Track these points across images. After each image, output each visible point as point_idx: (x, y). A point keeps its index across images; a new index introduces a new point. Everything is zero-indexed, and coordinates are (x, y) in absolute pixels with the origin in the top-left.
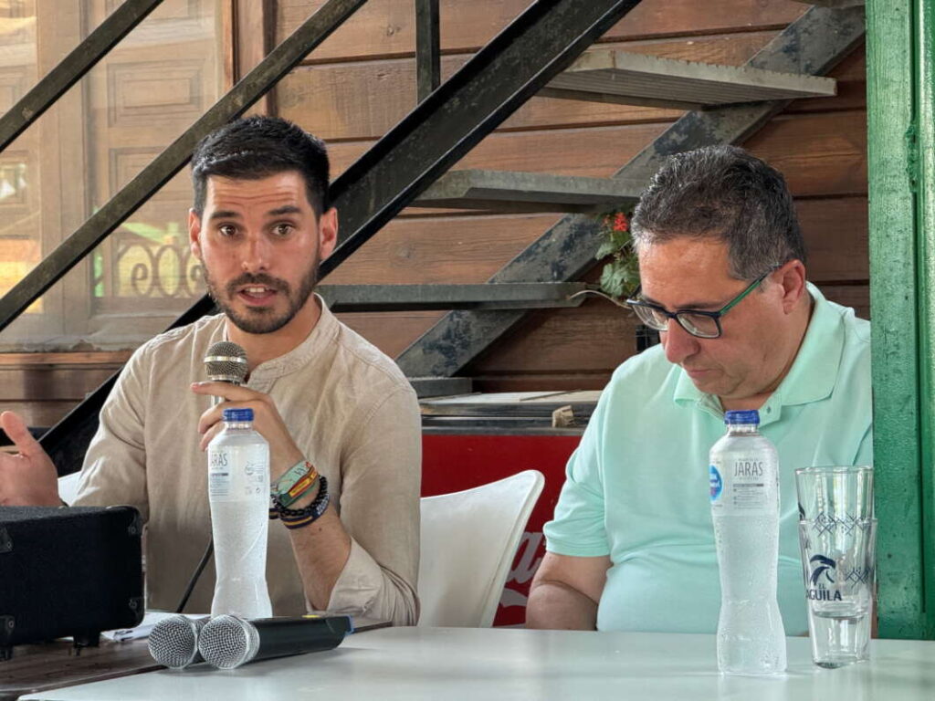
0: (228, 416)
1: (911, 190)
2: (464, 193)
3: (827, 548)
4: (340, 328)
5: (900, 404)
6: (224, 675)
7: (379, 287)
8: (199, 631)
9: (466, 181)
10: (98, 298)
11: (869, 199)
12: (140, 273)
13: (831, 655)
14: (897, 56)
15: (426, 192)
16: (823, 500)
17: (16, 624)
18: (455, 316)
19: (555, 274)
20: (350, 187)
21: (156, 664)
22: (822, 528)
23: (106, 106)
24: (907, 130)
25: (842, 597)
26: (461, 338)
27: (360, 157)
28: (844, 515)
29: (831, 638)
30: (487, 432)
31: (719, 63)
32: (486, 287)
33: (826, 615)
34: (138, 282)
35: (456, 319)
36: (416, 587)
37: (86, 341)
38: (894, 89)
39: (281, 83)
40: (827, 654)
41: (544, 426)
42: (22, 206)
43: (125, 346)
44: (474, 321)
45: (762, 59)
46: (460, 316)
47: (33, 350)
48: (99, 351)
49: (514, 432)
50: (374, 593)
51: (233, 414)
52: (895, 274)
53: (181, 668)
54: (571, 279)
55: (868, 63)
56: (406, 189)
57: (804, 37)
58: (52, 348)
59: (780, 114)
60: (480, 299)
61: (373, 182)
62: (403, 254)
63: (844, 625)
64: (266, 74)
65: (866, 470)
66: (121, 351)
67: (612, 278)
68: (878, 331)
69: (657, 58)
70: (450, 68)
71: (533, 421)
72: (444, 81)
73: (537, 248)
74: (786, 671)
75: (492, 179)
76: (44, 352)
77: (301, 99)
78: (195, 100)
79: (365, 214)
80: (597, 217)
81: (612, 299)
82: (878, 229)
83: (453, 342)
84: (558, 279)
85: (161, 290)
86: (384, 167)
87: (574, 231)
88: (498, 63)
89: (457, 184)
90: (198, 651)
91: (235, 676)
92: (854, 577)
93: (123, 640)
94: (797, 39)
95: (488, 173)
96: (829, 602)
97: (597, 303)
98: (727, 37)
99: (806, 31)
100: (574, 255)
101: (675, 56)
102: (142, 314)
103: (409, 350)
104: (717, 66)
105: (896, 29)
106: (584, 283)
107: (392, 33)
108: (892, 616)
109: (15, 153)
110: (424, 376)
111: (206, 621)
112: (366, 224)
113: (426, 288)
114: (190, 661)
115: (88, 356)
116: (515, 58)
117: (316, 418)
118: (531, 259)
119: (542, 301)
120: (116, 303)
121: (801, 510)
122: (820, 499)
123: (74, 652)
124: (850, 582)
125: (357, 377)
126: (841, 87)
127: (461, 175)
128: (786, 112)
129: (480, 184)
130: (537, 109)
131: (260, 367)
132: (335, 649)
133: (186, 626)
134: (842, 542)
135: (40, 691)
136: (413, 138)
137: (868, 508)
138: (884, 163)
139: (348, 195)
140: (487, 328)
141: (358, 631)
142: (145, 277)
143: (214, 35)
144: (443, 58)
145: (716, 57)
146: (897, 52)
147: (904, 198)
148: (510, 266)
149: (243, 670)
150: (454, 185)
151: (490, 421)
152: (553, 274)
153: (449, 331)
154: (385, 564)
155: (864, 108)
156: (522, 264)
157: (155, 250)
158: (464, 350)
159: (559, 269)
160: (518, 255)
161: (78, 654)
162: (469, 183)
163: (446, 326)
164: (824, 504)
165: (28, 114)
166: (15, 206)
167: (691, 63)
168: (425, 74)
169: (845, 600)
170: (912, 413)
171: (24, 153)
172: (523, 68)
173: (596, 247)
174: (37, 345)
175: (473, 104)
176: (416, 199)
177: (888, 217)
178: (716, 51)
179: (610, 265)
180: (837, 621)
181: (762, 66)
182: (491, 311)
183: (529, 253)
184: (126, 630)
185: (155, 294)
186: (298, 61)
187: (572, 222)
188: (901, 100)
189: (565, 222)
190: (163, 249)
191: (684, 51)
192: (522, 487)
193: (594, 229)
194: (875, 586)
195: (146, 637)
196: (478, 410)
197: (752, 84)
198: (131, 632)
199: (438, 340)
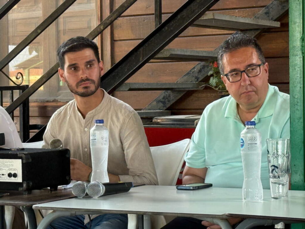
0: (96, 122)
1: (302, 55)
2: (169, 55)
3: (276, 162)
5: (298, 119)
6: (94, 199)
7: (143, 83)
8: (87, 186)
10: (60, 86)
11: (290, 58)
13: (277, 195)
14: (298, 15)
15: (157, 55)
16: (275, 148)
17: (33, 184)
18: (166, 92)
19: (196, 80)
20: (134, 53)
21: (74, 196)
22: (274, 157)
23: (63, 29)
24: (301, 37)
25: (280, 178)
26: (168, 99)
27: (137, 45)
28: (281, 153)
29: (277, 190)
30: (175, 127)
31: (245, 17)
32: (175, 83)
33: (275, 183)
35: (166, 93)
37: (56, 99)
38: (297, 25)
39: (115, 22)
40: (275, 195)
41: (192, 125)
42: (38, 59)
44: (171, 94)
45: (258, 16)
47: (41, 101)
48: (60, 102)
49: (183, 127)
51: (98, 121)
52: (297, 80)
53: (82, 197)
54: (201, 81)
55: (289, 17)
57: (271, 9)
58: (46, 101)
59: (264, 32)
60: (173, 87)
61: (142, 52)
62: (150, 73)
63: (281, 186)
64: (110, 20)
65: (288, 139)
67: (213, 81)
68: (292, 97)
69: (227, 15)
70: (165, 18)
71: (189, 124)
72: (163, 22)
73: (191, 72)
74: (263, 200)
75: (177, 51)
76: (44, 102)
77: (120, 27)
78: (89, 27)
79: (139, 61)
80: (209, 63)
81: (213, 87)
82: (292, 67)
83: (165, 100)
84: (197, 81)
86: (145, 48)
87: (202, 67)
88: (179, 17)
89: (167, 53)
90: (87, 192)
91: (98, 200)
92: (284, 172)
93: (65, 188)
94: (269, 10)
95: (176, 49)
96: (276, 179)
97: (208, 88)
98: (248, 9)
99: (271, 8)
100: (202, 74)
101: (232, 15)
103: (152, 102)
104: (245, 18)
105: (298, 7)
106: (205, 83)
107: (148, 8)
108: (295, 183)
109: (35, 43)
110: (157, 110)
113: (157, 84)
114: (84, 195)
115: (57, 103)
116: (184, 15)
118: (189, 75)
119: (192, 88)
121: (268, 152)
122: (274, 148)
123: (50, 192)
124: (283, 173)
126: (282, 25)
127: (168, 50)
128: (265, 32)
129: (173, 53)
130: (191, 30)
131: (88, 113)
132: (128, 192)
133: (84, 185)
134: (280, 161)
135: (39, 204)
137: (288, 151)
138: (294, 47)
139: (134, 56)
140: (175, 96)
141: (134, 186)
143: (95, 8)
144: (162, 15)
145: (244, 15)
146: (298, 13)
147: (300, 58)
148: (182, 77)
149: (100, 198)
150: (165, 53)
152: (195, 80)
153: (164, 97)
155: (288, 31)
156: (186, 77)
158: (168, 103)
159: (197, 78)
160: (185, 74)
161: (51, 193)
162: (170, 52)
163: (163, 95)
164: (275, 150)
165: (39, 31)
166: (36, 58)
167: (237, 17)
168: (157, 19)
169: (281, 178)
170: (302, 122)
171: (38, 43)
172: (186, 18)
173: (208, 72)
174: (41, 100)
175: (171, 29)
176: (155, 57)
177: (295, 63)
178: (244, 13)
179: (212, 77)
180: (278, 185)
181: (258, 18)
182: (177, 91)
183: (188, 73)
184: (65, 186)
186: (119, 16)
187: (201, 64)
188: (299, 28)
189: (199, 64)
191: (235, 13)
192: (185, 144)
193: (208, 66)
194: (290, 174)
195: (71, 188)
196: (173, 120)
197: (255, 23)
198: (67, 186)
199: (161, 99)
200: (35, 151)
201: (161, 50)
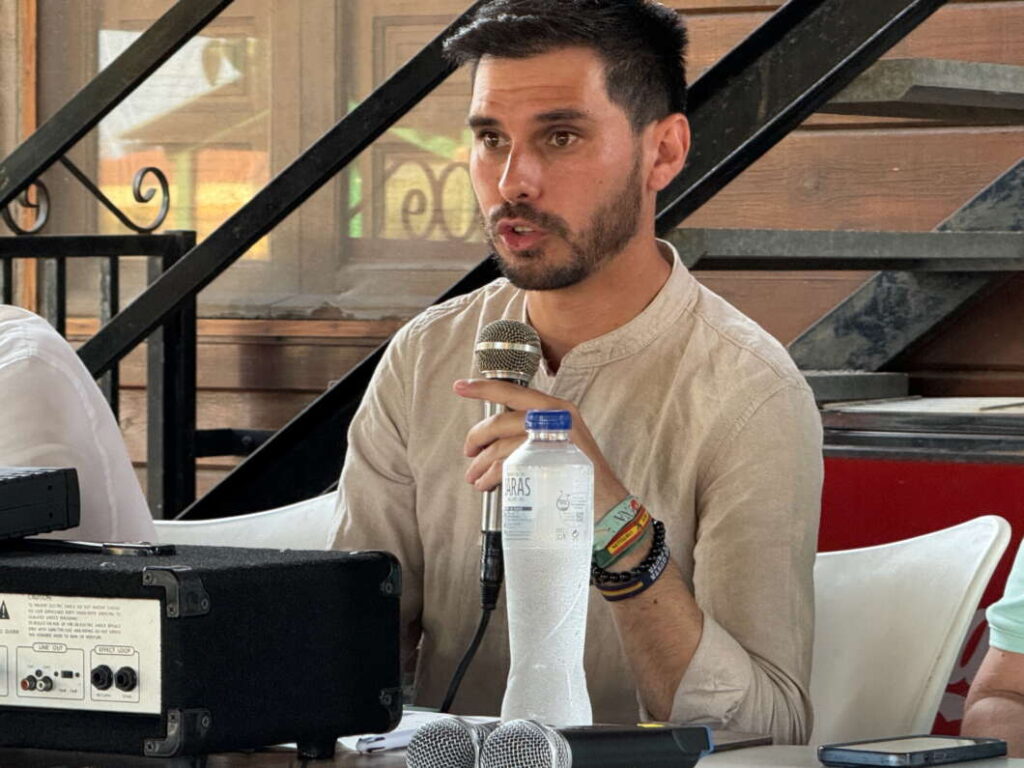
0: (533, 421)
2: (903, 94)
4: (700, 294)
7: (770, 233)
8: (481, 742)
9: (906, 76)
10: (353, 240)
12: (414, 205)
15: (846, 91)
17: (213, 723)
18: (884, 279)
20: (730, 82)
26: (892, 314)
27: (746, 37)
30: (929, 456)
32: (933, 235)
34: (413, 218)
35: (886, 284)
36: (807, 686)
37: (333, 305)
41: (1014, 450)
42: (245, 100)
43: (388, 314)
44: (913, 287)
46: (892, 280)
47: (255, 314)
48: (350, 318)
49: (967, 457)
50: (738, 696)
51: (542, 420)
56: (814, 86)
60: (923, 254)
61: (765, 75)
62: (807, 184)
66: (384, 319)
71: (999, 441)
73: (1013, 179)
75: (946, 72)
76: (270, 318)
79: (750, 122)
83: (881, 318)
85: (445, 229)
86: (781, 52)
89: (892, 79)
93: (370, 750)
95: (940, 64)
102: (414, 266)
109: (232, 21)
110: (836, 369)
111: (492, 727)
112: (752, 138)
113: (841, 238)
115: (335, 326)
117: (659, 428)
118: (1003, 195)
120: (377, 247)
123: (297, 767)
125: (723, 367)
127: (899, 65)
129: (928, 81)
131: (575, 351)
133: (462, 734)
136: (828, 9)
139: (727, 92)
140: (932, 298)
141: (719, 749)
142: (421, 210)
148: (971, 205)
150: (887, 82)
151: (935, 440)
153: (874, 302)
154: (757, 651)
157: (438, 170)
158: (897, 332)
160: (982, 190)
161: (303, 767)
162: (910, 78)
163: (871, 295)
166: (233, 100)
174: (256, 308)
176: (833, 101)
183: (1001, 185)
184: (373, 736)
185: (437, 235)
190: (450, 169)
192: (976, 541)
195: (403, 748)
196: (916, 422)
198: (382, 739)
199: (857, 316)
200: (229, 563)
201: (868, 66)
